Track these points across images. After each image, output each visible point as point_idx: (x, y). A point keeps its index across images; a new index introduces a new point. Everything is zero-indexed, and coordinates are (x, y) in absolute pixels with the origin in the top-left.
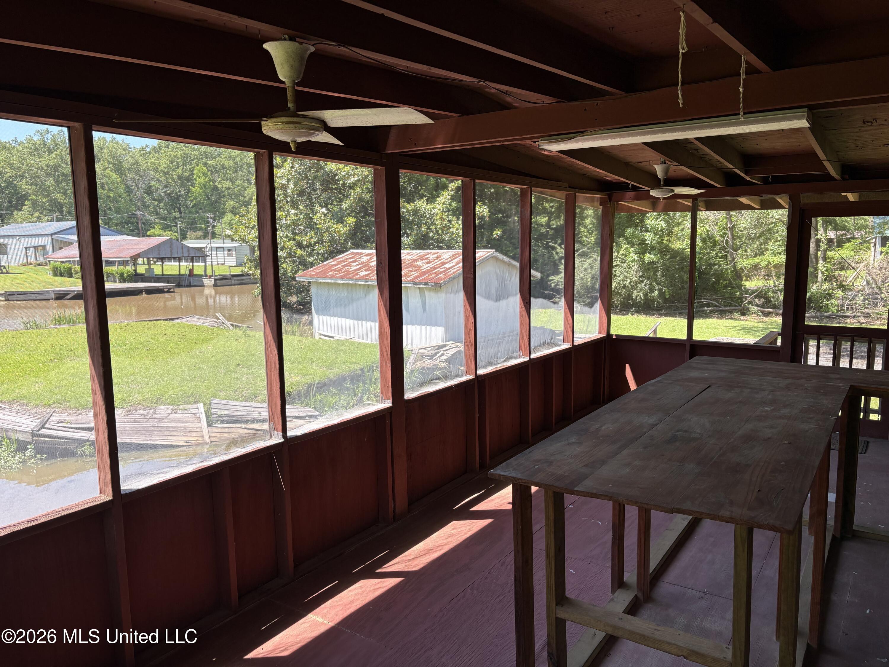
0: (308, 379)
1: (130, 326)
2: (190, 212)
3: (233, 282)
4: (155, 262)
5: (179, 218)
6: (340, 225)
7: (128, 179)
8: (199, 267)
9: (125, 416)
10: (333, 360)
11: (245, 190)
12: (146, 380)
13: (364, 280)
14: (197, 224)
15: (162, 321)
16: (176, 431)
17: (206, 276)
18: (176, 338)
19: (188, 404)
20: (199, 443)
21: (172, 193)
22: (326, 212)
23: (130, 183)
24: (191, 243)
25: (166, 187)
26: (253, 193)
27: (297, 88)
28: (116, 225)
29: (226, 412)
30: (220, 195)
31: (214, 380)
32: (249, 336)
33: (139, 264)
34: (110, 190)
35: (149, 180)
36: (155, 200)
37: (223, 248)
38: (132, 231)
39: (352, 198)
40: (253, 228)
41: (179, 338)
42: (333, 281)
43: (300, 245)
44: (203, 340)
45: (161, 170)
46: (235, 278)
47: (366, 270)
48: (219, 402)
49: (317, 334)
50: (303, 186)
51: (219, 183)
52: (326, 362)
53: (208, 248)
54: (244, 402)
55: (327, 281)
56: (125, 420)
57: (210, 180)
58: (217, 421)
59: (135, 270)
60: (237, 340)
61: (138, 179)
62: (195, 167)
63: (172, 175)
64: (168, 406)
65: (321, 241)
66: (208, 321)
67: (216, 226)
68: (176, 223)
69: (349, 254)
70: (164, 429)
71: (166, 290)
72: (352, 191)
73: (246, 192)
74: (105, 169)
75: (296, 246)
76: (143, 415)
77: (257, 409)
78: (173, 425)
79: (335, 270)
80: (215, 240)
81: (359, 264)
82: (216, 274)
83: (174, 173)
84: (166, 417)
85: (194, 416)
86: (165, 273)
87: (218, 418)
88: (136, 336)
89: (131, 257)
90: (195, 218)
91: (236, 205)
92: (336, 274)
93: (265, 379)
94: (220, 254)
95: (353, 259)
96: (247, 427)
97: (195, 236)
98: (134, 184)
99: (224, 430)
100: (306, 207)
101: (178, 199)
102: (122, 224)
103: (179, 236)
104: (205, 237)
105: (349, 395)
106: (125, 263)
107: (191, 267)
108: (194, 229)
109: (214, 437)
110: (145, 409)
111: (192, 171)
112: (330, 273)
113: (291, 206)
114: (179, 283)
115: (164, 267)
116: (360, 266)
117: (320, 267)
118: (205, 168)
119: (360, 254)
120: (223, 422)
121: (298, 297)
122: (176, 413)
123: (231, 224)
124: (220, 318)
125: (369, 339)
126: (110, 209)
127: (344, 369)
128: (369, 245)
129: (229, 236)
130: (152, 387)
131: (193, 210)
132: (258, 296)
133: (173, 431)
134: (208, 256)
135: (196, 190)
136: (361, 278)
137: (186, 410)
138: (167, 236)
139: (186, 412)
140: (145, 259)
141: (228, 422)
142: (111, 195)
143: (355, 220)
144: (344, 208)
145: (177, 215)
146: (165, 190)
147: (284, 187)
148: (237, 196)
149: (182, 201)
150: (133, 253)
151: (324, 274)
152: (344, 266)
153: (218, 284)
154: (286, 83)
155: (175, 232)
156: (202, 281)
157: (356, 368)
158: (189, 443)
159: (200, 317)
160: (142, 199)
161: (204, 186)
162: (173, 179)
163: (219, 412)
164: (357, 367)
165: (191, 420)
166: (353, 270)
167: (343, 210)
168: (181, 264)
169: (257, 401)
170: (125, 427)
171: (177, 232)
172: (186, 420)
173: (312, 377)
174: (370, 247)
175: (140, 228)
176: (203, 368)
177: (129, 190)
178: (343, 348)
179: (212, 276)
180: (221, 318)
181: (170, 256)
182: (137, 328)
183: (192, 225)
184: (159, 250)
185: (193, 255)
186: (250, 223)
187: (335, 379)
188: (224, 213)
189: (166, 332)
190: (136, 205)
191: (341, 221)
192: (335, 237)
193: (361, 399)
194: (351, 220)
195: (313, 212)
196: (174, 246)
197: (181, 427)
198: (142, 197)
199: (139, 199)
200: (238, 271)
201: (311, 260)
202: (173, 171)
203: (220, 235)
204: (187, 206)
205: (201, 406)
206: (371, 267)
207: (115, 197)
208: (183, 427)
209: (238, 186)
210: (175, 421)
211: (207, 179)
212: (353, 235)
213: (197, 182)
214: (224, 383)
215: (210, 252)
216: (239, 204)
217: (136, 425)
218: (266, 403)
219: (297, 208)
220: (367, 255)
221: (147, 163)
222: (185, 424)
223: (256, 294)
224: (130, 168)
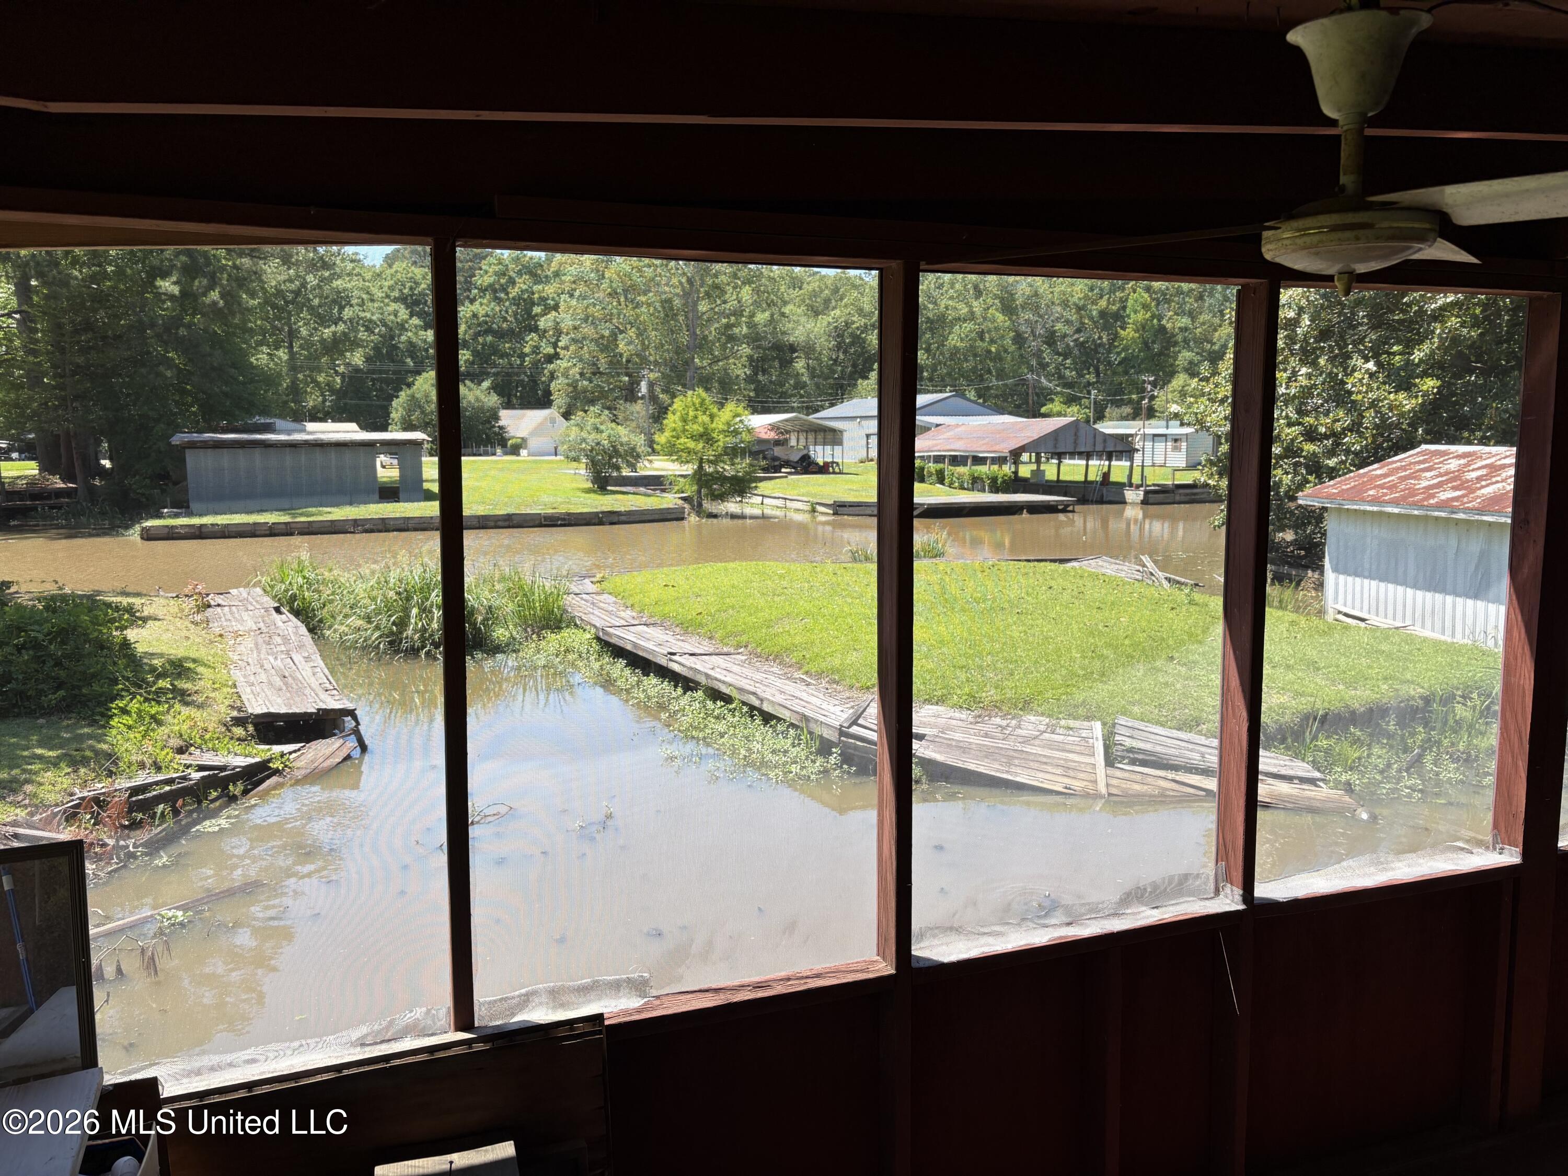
0: (1304, 704)
1: (996, 568)
2: (1115, 373)
3: (1178, 498)
4: (1048, 459)
5: (1094, 383)
6: (1402, 396)
7: (1021, 321)
8: (1119, 470)
9: (971, 723)
10: (1360, 670)
11: (1215, 330)
12: (1010, 666)
13: (1447, 509)
14: (1124, 394)
15: (1048, 564)
16: (1052, 765)
17: (1131, 485)
18: (1066, 596)
19: (1075, 719)
20: (1088, 794)
21: (1087, 342)
22: (1375, 369)
23: (1023, 328)
24: (1109, 427)
25: (1078, 331)
26: (1229, 335)
27: (1369, 132)
28: (996, 396)
29: (1141, 745)
30: (1168, 342)
31: (1124, 682)
32: (1196, 604)
33: (1023, 463)
34: (992, 341)
35: (1053, 321)
36: (1059, 354)
37: (1165, 435)
38: (1018, 407)
39: (1436, 340)
40: (1222, 401)
41: (1073, 597)
42: (1375, 509)
43: (1311, 435)
44: (1113, 603)
45: (1075, 304)
46: (1181, 491)
47: (1455, 488)
48: (1130, 724)
49: (1331, 611)
50: (1330, 320)
51: (1168, 321)
52: (1345, 672)
53: (1138, 437)
54: (1174, 731)
55: (1362, 508)
56: (972, 731)
57: (1153, 317)
58: (1123, 758)
59: (1016, 473)
60: (1173, 609)
61: (1037, 321)
62: (1129, 295)
63: (1091, 311)
64: (1042, 718)
65: (1355, 427)
66: (1125, 568)
67: (1157, 397)
68: (1089, 393)
69: (1418, 453)
70: (1032, 757)
71: (1060, 507)
72: (1438, 325)
73: (1217, 334)
74: (988, 308)
75: (1303, 435)
76: (1000, 726)
77: (1197, 747)
78: (1047, 752)
79: (1382, 487)
80: (1153, 422)
81: (1441, 475)
82: (1149, 483)
83: (1094, 307)
84: (1036, 738)
85: (1083, 743)
86: (1062, 478)
87: (1125, 754)
88: (1004, 587)
89: (1011, 452)
90: (1121, 384)
91: (1197, 359)
92: (1385, 494)
93: (1218, 691)
94: (1160, 446)
95: (1427, 465)
96: (1177, 778)
97: (1118, 415)
98: (1029, 330)
99: (1133, 777)
100: (1332, 360)
101: (1097, 352)
102: (1004, 396)
103: (1091, 415)
104: (1135, 416)
105: (1391, 747)
106: (1001, 461)
107: (1106, 469)
108: (1118, 404)
109: (1114, 786)
110: (1003, 717)
111: (1123, 301)
112: (1371, 492)
113: (1300, 360)
114: (1084, 496)
115: (1062, 468)
116: (1440, 479)
117: (1350, 478)
118: (1146, 295)
119: (1445, 453)
120: (1133, 762)
121: (1296, 534)
122: (1053, 733)
123: (1183, 394)
124: (1148, 564)
125: (1448, 632)
126: (989, 372)
127: (1383, 692)
128: (1466, 434)
129: (1176, 416)
130: (1018, 680)
131: (1120, 369)
132: (1219, 527)
133: (1045, 763)
134: (1138, 450)
135: (1129, 333)
136: (1441, 506)
137: (1071, 729)
138: (1073, 414)
139: (1071, 733)
140: (1033, 454)
141: (1144, 763)
142: (993, 349)
143: (1439, 383)
144: (1417, 360)
145: (1092, 378)
146: (1076, 336)
147: (1293, 323)
148: (1199, 341)
149: (1103, 354)
150: (1015, 444)
151: (1357, 494)
152: (1403, 479)
153: (1151, 501)
154: (1341, 123)
155: (1086, 407)
156: (1123, 494)
157: (1413, 693)
158: (1070, 789)
159: (1113, 560)
160: (1038, 354)
161: (1143, 327)
162: (1091, 318)
163: (1128, 743)
164: (1415, 691)
165: (1078, 748)
166: (1424, 488)
167: (1413, 364)
168: (1091, 462)
169: (1200, 733)
170: (970, 743)
171: (1089, 408)
172: (1070, 747)
173: (1313, 699)
174: (1468, 438)
175: (1031, 402)
176: (1108, 657)
177: (1019, 339)
178: (1384, 647)
179: (1141, 486)
180: (1150, 565)
181: (1072, 450)
182: (1006, 571)
183: (1115, 395)
184: (1056, 440)
185: (1111, 449)
186: (1218, 393)
187: (1362, 709)
188: (1172, 374)
189: (1053, 583)
190: (1028, 363)
191: (1405, 385)
192: (1390, 418)
193: (1417, 761)
194: (1430, 384)
195: (1345, 370)
196: (1082, 433)
197: (1061, 759)
198: (1039, 350)
199: (1034, 354)
200: (1187, 478)
201: (1332, 462)
202: (1092, 303)
203: (1163, 412)
204: (1110, 363)
205: (1097, 726)
206: (1467, 481)
207: (998, 352)
208: (1065, 760)
209: (1203, 324)
210: (1051, 745)
211: (1149, 314)
212: (1430, 414)
213: (1130, 321)
214: (1142, 690)
215: (1141, 443)
216: (1202, 356)
217: (987, 742)
218: (1216, 738)
219: (1314, 364)
220: (1459, 457)
221: (1052, 293)
222: (1067, 755)
223: (1216, 523)
224: (1025, 303)
